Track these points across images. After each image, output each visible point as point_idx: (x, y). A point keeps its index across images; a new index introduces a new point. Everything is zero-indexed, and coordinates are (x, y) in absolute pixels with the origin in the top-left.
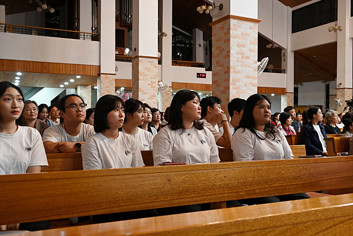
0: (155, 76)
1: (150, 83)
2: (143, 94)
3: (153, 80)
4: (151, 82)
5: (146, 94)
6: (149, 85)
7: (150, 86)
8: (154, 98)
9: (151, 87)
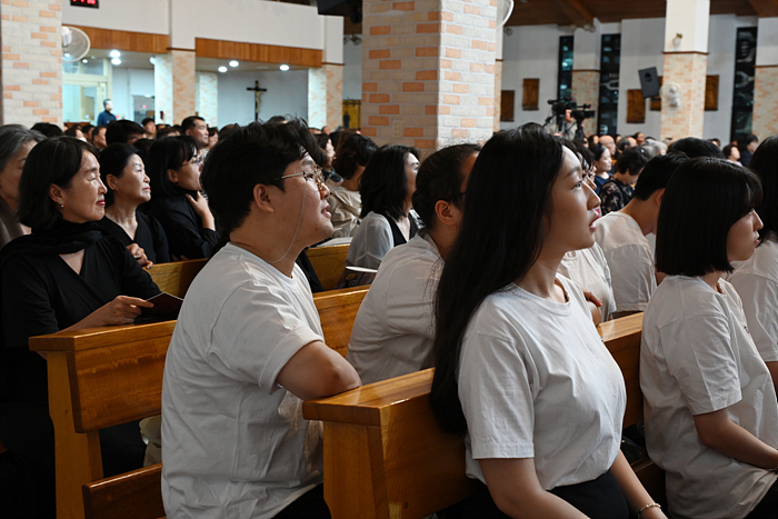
0: (51, 6)
1: (36, 29)
2: (15, 66)
3: (46, 22)
4: (42, 29)
5: (25, 66)
6: (33, 36)
7: (37, 42)
8: (52, 80)
9: (42, 44)
